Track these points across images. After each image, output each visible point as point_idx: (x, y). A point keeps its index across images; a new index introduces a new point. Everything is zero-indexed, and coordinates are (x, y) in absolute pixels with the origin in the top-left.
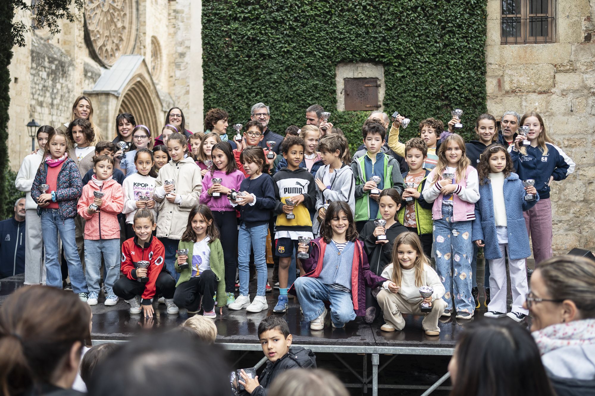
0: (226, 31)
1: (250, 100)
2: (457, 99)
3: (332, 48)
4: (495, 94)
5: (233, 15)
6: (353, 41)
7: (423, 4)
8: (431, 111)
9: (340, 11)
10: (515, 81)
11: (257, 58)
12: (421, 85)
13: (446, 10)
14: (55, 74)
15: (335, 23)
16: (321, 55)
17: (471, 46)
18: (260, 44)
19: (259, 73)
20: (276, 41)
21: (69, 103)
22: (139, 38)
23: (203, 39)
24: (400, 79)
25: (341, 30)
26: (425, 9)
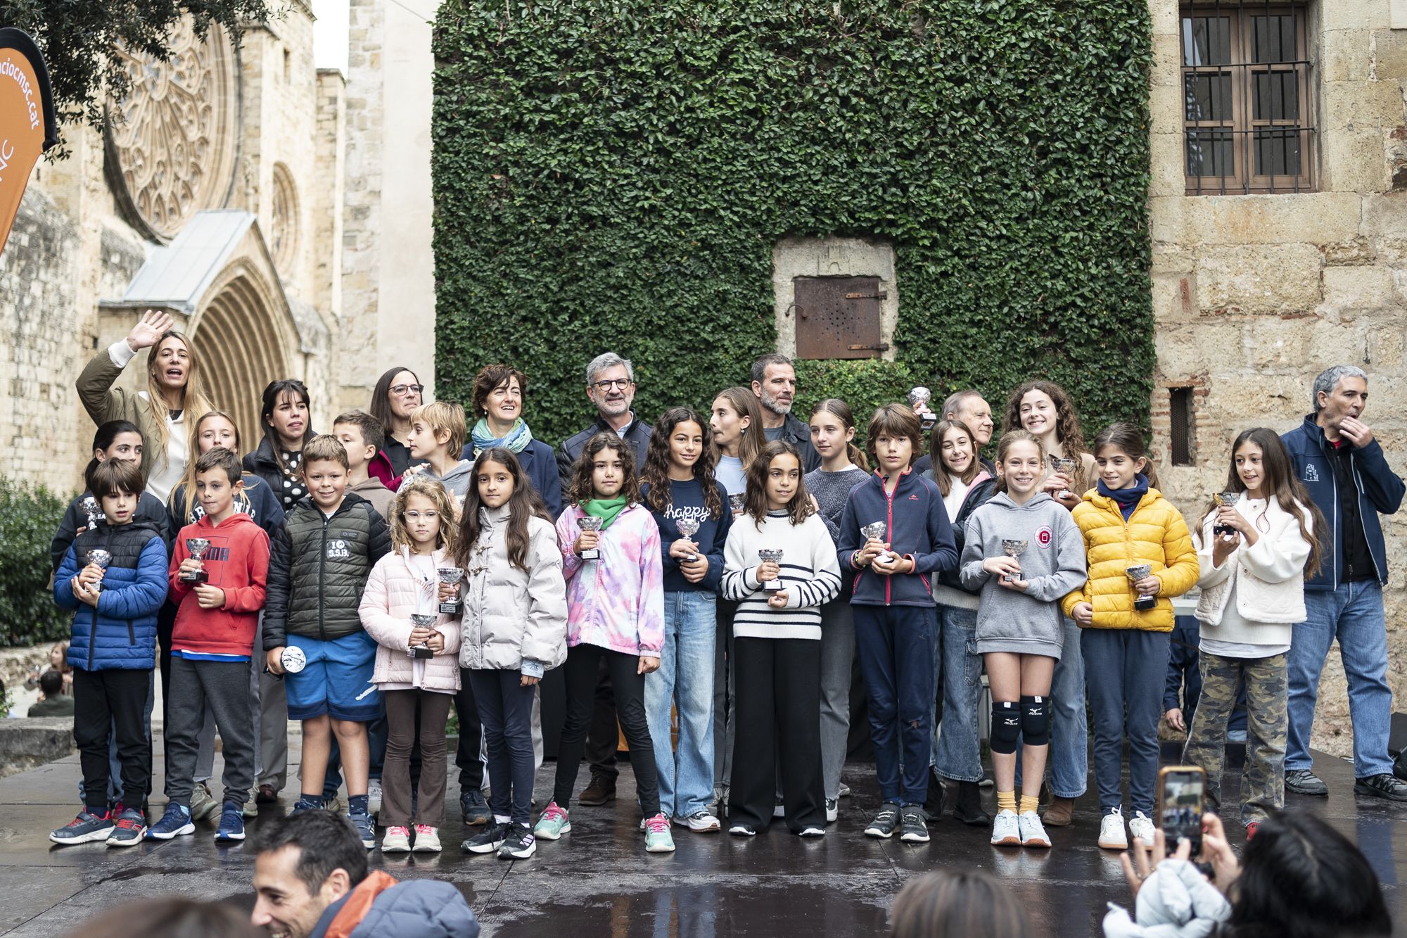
0: (494, 157)
1: (556, 332)
2: (1081, 331)
3: (765, 202)
4: (1173, 318)
5: (513, 116)
7: (992, 94)
8: (1016, 359)
9: (783, 108)
10: (1223, 287)
11: (574, 224)
12: (989, 296)
13: (1049, 109)
14: (29, 258)
15: (770, 138)
16: (736, 219)
17: (1112, 198)
18: (581, 189)
19: (579, 264)
20: (620, 182)
21: (62, 332)
22: (245, 167)
23: (435, 175)
24: (936, 280)
25: (785, 157)
26: (997, 106)
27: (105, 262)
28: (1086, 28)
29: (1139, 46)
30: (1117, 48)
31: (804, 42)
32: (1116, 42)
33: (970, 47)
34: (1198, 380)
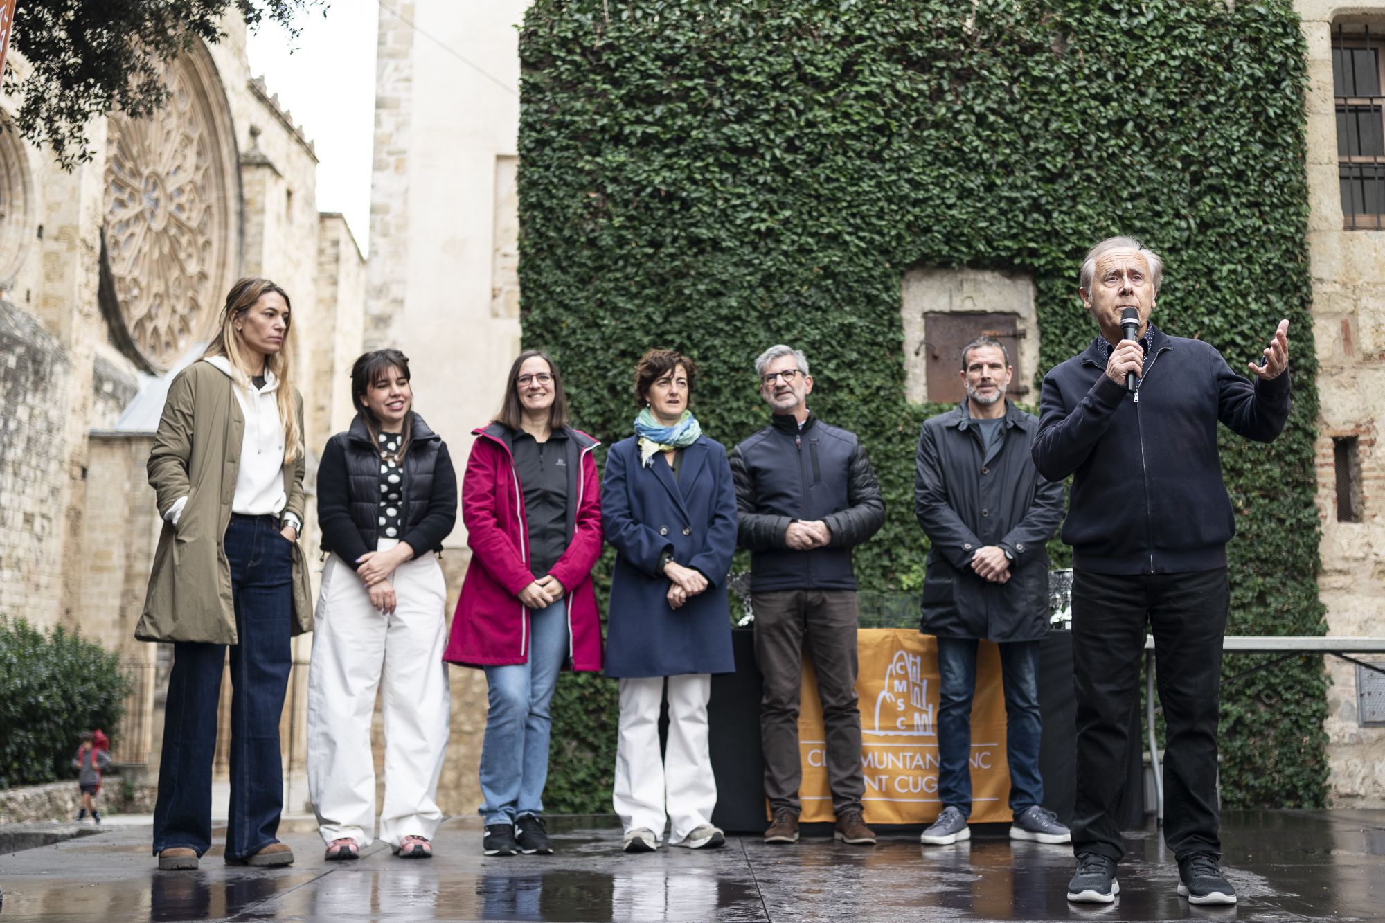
0: (589, 173)
3: (894, 227)
4: (1335, 361)
5: (611, 127)
6: (950, 207)
7: (1140, 115)
9: (914, 124)
11: (680, 248)
13: (1201, 132)
14: (15, 380)
15: (900, 157)
16: (863, 245)
17: (1272, 227)
18: (688, 209)
19: (687, 292)
20: (733, 203)
21: (48, 460)
23: (521, 192)
25: (917, 178)
26: (1146, 128)
27: (97, 390)
28: (1239, 47)
29: (1296, 68)
30: (1273, 69)
31: (934, 54)
32: (1272, 62)
33: (1116, 64)
34: (1363, 428)
